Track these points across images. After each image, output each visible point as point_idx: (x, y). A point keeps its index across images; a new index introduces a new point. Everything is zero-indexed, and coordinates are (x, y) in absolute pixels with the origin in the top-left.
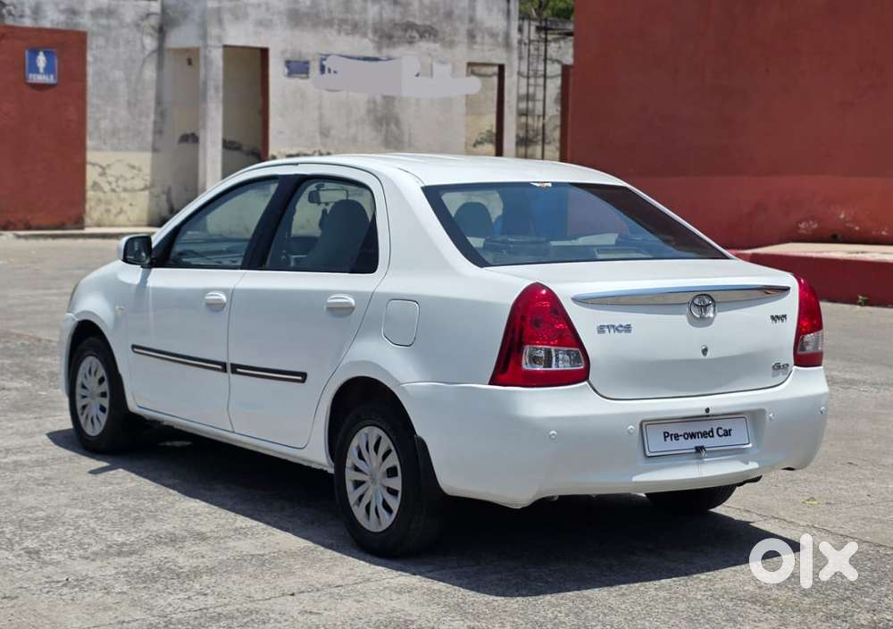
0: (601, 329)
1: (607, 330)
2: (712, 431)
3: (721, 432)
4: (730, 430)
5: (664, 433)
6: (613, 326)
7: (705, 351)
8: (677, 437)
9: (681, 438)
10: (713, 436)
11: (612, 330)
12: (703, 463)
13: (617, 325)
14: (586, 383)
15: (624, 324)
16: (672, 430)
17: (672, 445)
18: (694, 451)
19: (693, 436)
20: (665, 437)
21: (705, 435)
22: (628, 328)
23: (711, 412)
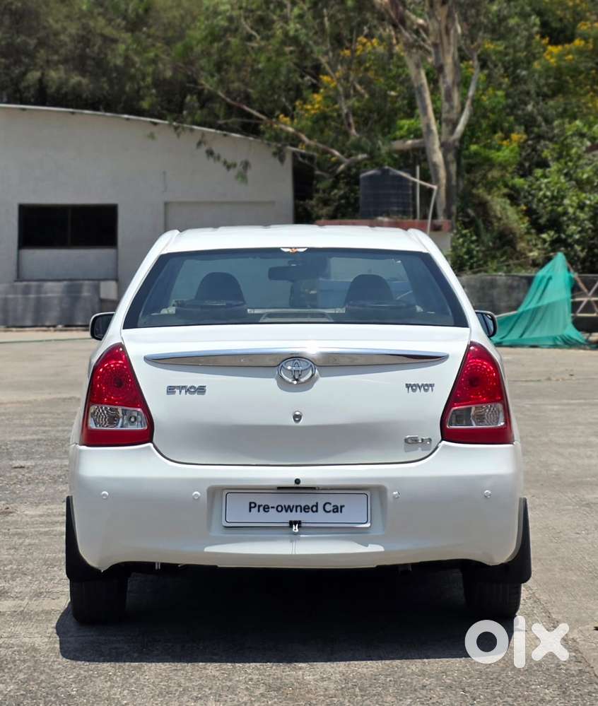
0: (171, 390)
1: (178, 391)
2: (317, 506)
3: (328, 508)
4: (342, 507)
5: (250, 503)
6: (184, 387)
7: (297, 417)
8: (266, 509)
9: (273, 511)
10: (317, 511)
11: (183, 391)
12: (299, 539)
13: (189, 386)
14: (150, 445)
15: (197, 386)
16: (261, 500)
17: (258, 517)
18: (288, 525)
19: (289, 509)
20: (250, 508)
21: (306, 509)
22: (201, 390)
23: (302, 484)
